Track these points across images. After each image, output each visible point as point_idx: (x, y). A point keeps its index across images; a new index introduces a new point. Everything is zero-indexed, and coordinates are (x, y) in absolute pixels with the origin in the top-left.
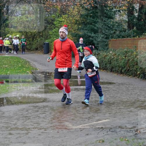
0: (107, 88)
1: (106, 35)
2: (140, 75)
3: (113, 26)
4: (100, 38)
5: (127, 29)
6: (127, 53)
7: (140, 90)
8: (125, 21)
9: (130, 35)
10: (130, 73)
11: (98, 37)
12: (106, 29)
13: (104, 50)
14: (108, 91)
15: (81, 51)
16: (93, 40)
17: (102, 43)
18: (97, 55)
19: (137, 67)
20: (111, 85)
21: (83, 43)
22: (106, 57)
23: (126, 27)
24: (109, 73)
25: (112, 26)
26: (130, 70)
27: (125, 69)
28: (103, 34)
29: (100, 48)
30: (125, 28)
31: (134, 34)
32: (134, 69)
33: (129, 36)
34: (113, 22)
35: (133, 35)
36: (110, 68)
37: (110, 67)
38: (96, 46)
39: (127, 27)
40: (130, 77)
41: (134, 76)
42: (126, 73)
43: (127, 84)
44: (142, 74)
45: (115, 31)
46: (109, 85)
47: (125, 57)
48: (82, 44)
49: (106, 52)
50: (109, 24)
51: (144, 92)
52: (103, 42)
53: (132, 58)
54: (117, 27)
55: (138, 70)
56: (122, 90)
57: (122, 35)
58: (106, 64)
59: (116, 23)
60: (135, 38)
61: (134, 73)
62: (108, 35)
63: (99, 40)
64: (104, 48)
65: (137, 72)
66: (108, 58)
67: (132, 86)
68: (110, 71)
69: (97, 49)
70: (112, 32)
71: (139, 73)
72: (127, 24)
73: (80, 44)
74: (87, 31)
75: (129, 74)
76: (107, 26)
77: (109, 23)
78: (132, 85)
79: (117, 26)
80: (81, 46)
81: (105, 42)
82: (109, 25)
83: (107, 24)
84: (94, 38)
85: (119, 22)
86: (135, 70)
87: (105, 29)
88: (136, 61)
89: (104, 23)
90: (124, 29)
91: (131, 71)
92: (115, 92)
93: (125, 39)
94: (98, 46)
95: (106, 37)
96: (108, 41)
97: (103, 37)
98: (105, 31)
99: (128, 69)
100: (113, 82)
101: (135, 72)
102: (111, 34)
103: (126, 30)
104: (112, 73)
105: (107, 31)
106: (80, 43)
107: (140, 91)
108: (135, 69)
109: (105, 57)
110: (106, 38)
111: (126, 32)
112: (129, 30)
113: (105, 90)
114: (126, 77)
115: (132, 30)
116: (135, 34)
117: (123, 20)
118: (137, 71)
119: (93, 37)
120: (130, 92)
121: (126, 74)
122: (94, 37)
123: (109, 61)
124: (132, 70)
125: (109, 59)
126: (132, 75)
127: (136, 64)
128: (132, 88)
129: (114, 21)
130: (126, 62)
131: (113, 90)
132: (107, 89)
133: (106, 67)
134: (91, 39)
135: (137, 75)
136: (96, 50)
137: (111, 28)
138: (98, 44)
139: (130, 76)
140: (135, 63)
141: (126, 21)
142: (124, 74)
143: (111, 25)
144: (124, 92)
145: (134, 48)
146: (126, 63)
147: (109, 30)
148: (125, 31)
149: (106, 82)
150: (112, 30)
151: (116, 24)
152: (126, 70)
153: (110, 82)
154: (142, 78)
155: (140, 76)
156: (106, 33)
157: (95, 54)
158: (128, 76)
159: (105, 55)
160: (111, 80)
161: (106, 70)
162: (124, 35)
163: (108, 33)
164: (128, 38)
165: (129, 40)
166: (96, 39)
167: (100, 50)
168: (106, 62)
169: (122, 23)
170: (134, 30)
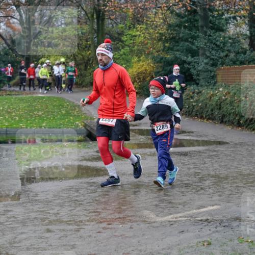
0: (215, 151)
1: (213, 59)
3: (225, 44)
4: (201, 64)
5: (248, 49)
8: (244, 35)
11: (198, 64)
12: (213, 49)
13: (210, 85)
15: (177, 89)
16: (191, 68)
17: (206, 74)
18: (198, 93)
20: (222, 146)
22: (212, 98)
23: (247, 46)
24: (217, 125)
25: (222, 44)
26: (253, 121)
28: (207, 58)
29: (202, 82)
30: (244, 47)
33: (251, 61)
34: (224, 38)
36: (219, 117)
37: (220, 115)
38: (195, 79)
39: (249, 45)
40: (253, 132)
42: (247, 125)
43: (248, 143)
45: (227, 52)
46: (218, 146)
48: (178, 76)
49: (212, 88)
50: (217, 41)
54: (231, 46)
56: (241, 154)
57: (240, 59)
58: (212, 110)
59: (230, 39)
62: (216, 59)
63: (200, 68)
64: (208, 83)
66: (215, 100)
68: (220, 121)
69: (197, 84)
70: (222, 54)
72: (248, 40)
73: (175, 76)
74: (180, 53)
75: (252, 127)
76: (214, 44)
77: (218, 38)
79: (231, 44)
80: (177, 80)
81: (211, 72)
82: (218, 43)
83: (214, 41)
84: (192, 64)
85: (234, 37)
87: (211, 50)
89: (209, 40)
90: (243, 48)
92: (229, 158)
93: (245, 66)
94: (198, 79)
95: (211, 63)
96: (215, 69)
97: (207, 64)
98: (210, 53)
99: (250, 119)
100: (224, 141)
102: (220, 58)
103: (247, 50)
104: (222, 126)
105: (214, 52)
106: (174, 74)
109: (211, 98)
110: (213, 65)
111: (247, 54)
112: (252, 51)
114: (248, 132)
117: (241, 34)
119: (189, 63)
121: (247, 127)
122: (191, 62)
123: (217, 105)
125: (217, 102)
129: (226, 36)
131: (225, 155)
132: (215, 153)
133: (212, 114)
134: (186, 66)
136: (195, 86)
137: (221, 48)
138: (198, 75)
141: (246, 35)
142: (244, 127)
143: (221, 43)
144: (244, 159)
147: (217, 51)
148: (245, 53)
150: (223, 52)
151: (230, 41)
152: (246, 121)
153: (220, 140)
156: (212, 57)
157: (193, 93)
158: (251, 131)
159: (210, 95)
160: (222, 137)
161: (213, 120)
162: (243, 60)
163: (216, 55)
164: (251, 65)
165: (252, 68)
166: (194, 67)
167: (202, 86)
168: (212, 107)
169: (240, 38)
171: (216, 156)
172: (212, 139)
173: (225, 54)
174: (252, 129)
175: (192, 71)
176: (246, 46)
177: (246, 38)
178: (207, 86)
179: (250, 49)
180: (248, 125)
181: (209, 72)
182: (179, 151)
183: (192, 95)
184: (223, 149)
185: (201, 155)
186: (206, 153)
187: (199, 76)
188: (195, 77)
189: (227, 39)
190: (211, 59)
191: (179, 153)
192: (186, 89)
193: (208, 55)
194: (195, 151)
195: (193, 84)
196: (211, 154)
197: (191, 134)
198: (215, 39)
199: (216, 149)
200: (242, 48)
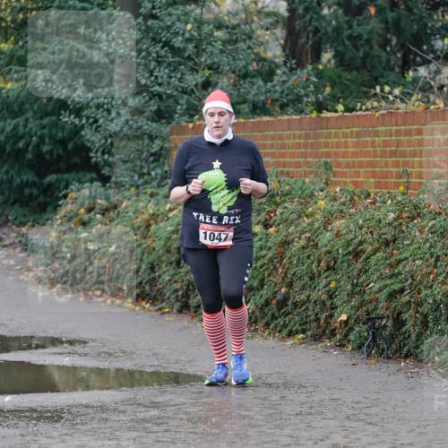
0: (155, 405)
1: (160, 96)
2: (352, 329)
3: (200, 43)
4: (118, 114)
5: (280, 60)
6: (277, 205)
7: (348, 418)
8: (268, 15)
9: (299, 99)
10: (295, 320)
11: (109, 111)
12: (159, 63)
13: (146, 183)
14: (158, 425)
16: (83, 126)
17: (133, 145)
18: (105, 211)
19: (333, 285)
20: (180, 389)
22: (153, 228)
23: (279, 52)
24: (167, 317)
25: (190, 46)
26: (290, 302)
27: (265, 293)
28: (138, 93)
29: (121, 174)
30: (269, 55)
31: (318, 89)
32: (314, 296)
33: (291, 102)
34: (200, 23)
35: (312, 99)
36: (177, 291)
37: (178, 286)
38: (97, 164)
39: (284, 48)
40: (290, 342)
41: (317, 338)
42: (268, 318)
43: (270, 380)
44: (364, 327)
45: (207, 72)
46: (169, 388)
47: (266, 226)
49: (152, 195)
50: (177, 34)
51: (370, 428)
52: (140, 138)
53: (303, 232)
54: (222, 52)
55: (337, 301)
56: (244, 417)
57: (250, 97)
58: (152, 268)
59: (219, 27)
60: (325, 114)
61: (317, 320)
62: (170, 96)
63: (114, 127)
64: (141, 175)
65: (331, 316)
66: (164, 235)
67: (303, 398)
68: (178, 305)
69: (105, 180)
70: (193, 80)
71: (344, 317)
72: (280, 32)
75: (285, 326)
76: (167, 44)
77: (178, 24)
78: (301, 386)
79: (224, 43)
81: (152, 138)
82: (178, 42)
83: (165, 36)
84: (85, 113)
85: (235, 22)
86: (324, 303)
87: (153, 64)
88: (329, 252)
89: (148, 29)
90: (265, 60)
91: (295, 305)
92: (201, 428)
93: (268, 118)
94: (108, 164)
95: (154, 108)
96: (166, 130)
97: (138, 112)
98: (151, 73)
99: (279, 297)
100: (190, 371)
101: (323, 317)
102: (184, 92)
103: (277, 66)
104: (185, 320)
105: (163, 73)
107: (349, 424)
108: (319, 294)
109: (148, 226)
110: (160, 116)
111: (276, 78)
112: (292, 70)
113: (144, 420)
114: (271, 342)
115: (310, 67)
116: (328, 90)
117: (259, 12)
118: (334, 308)
119: (78, 111)
120: (288, 431)
121: (267, 325)
122: (87, 105)
123: (168, 251)
124: (304, 303)
125: (169, 239)
126: (304, 332)
127: (328, 268)
128: (298, 409)
129: (207, 16)
130: (270, 255)
131: (189, 420)
132: (154, 412)
133: (152, 282)
134: (67, 119)
135: (333, 333)
136: (97, 184)
137: (189, 58)
138: (107, 150)
139: (290, 334)
140: (319, 262)
141: (274, 14)
142: (260, 325)
143: (188, 40)
144: (251, 432)
145: (316, 174)
146: (271, 260)
147: (174, 68)
148: (269, 75)
149: (149, 370)
150: (194, 70)
151: (218, 34)
152: (267, 303)
153: (174, 368)
154: (360, 348)
155: (352, 337)
156: (157, 88)
157: (90, 210)
158: (283, 339)
159: (146, 216)
160: (182, 358)
161: (154, 300)
162: (263, 98)
163: (169, 83)
164: (286, 117)
165: (289, 128)
166: (96, 121)
167: (119, 185)
168: (153, 257)
169: (254, 26)
170: (320, 67)
171: (158, 421)
172: (149, 365)
173: (199, 78)
174: (285, 332)
175: (88, 134)
176: (274, 51)
177: (275, 24)
178: (138, 187)
179: (285, 63)
180: (274, 317)
181: (146, 142)
182: (34, 405)
183: (86, 218)
184: (182, 400)
185: (106, 420)
186: (124, 412)
187: (110, 153)
188: (96, 157)
189: (207, 29)
190: (153, 95)
191: (34, 410)
192: (65, 196)
193: (143, 82)
194: (87, 406)
195: (92, 181)
196: (142, 416)
197: (78, 348)
198: (169, 28)
199: (160, 399)
200: (260, 59)
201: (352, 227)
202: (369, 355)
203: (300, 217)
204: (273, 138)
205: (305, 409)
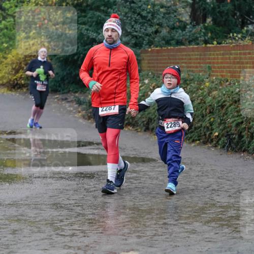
1: (136, 37)
2: (220, 139)
3: (154, 14)
5: (188, 22)
6: (188, 85)
7: (219, 178)
8: (184, 2)
9: (197, 38)
10: (195, 135)
12: (136, 22)
14: (136, 180)
15: (41, 79)
19: (212, 120)
20: (145, 165)
21: (45, 60)
23: (188, 18)
24: (139, 134)
25: (150, 15)
26: (193, 127)
28: (127, 36)
30: (184, 19)
31: (205, 34)
32: (204, 124)
33: (193, 40)
34: (154, 5)
35: (203, 38)
36: (144, 122)
37: (144, 120)
39: (190, 16)
40: (193, 145)
41: (205, 143)
44: (226, 138)
45: (157, 27)
46: (141, 164)
48: (44, 62)
50: (143, 10)
51: (228, 182)
53: (199, 97)
54: (163, 17)
55: (214, 127)
57: (176, 37)
59: (162, 7)
60: (208, 45)
61: (205, 135)
62: (141, 37)
65: (211, 133)
67: (199, 169)
68: (144, 128)
70: (150, 30)
71: (217, 134)
72: (189, 10)
73: (40, 61)
74: (87, 27)
75: (191, 138)
76: (139, 14)
77: (144, 6)
78: (198, 164)
79: (164, 14)
80: (42, 67)
82: (144, 13)
83: (138, 10)
85: (169, 5)
86: (208, 128)
87: (133, 23)
88: (210, 105)
89: (131, 8)
90: (182, 21)
91: (196, 128)
93: (184, 47)
95: (134, 42)
96: (139, 51)
98: (133, 27)
100: (150, 157)
101: (208, 133)
102: (147, 35)
103: (187, 24)
104: (147, 135)
105: (137, 27)
106: (39, 58)
107: (219, 180)
108: (206, 124)
110: (135, 45)
111: (187, 30)
112: (194, 26)
115: (202, 25)
116: (210, 35)
118: (212, 130)
124: (199, 127)
126: (199, 140)
127: (210, 112)
128: (197, 174)
129: (157, 2)
131: (150, 178)
132: (135, 175)
135: (212, 141)
137: (149, 20)
139: (194, 141)
140: (206, 109)
141: (186, 2)
143: (148, 13)
145: (205, 72)
147: (142, 24)
148: (184, 28)
149: (132, 156)
150: (151, 26)
151: (161, 10)
153: (143, 156)
154: (223, 147)
155: (220, 142)
156: (135, 33)
158: (190, 143)
160: (146, 151)
161: (133, 126)
162: (181, 38)
163: (140, 31)
164: (191, 46)
165: (193, 51)
169: (177, 7)
170: (206, 25)
173: (154, 29)
174: (191, 140)
176: (186, 18)
177: (186, 6)
179: (191, 23)
182: (82, 171)
184: (146, 169)
189: (156, 8)
190: (134, 36)
191: (82, 173)
193: (129, 30)
198: (140, 7)
199: (137, 169)
200: (180, 21)
201: (220, 94)
202: (228, 150)
203: (198, 90)
204: (186, 55)
205: (200, 174)
